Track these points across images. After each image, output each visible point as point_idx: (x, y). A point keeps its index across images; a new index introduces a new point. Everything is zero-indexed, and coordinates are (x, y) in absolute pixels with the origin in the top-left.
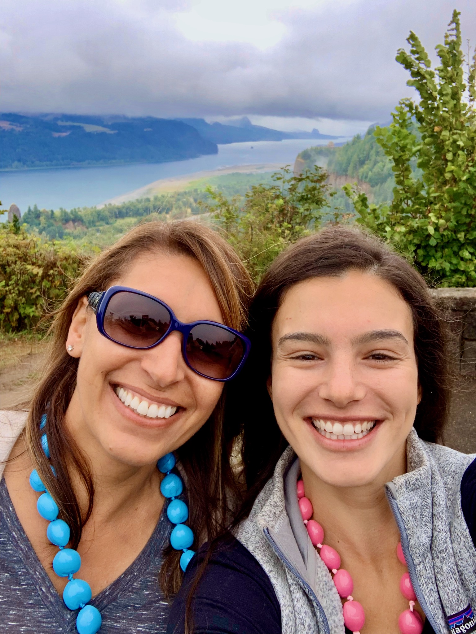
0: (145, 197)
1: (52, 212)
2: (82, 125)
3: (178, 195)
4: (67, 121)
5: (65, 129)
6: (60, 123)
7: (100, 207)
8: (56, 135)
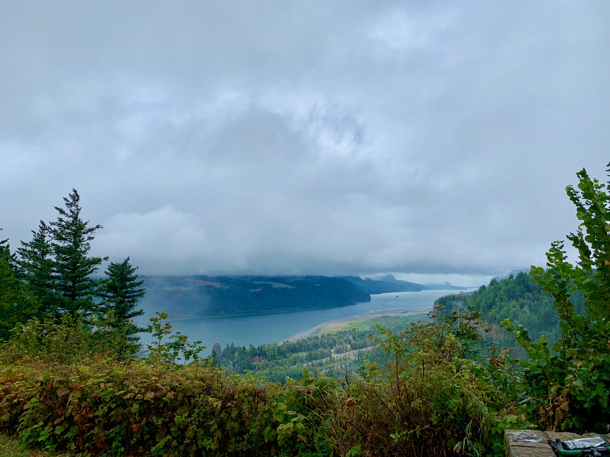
0: (314, 335)
1: (244, 348)
2: (270, 283)
3: (340, 333)
4: (260, 281)
5: (259, 286)
6: (255, 282)
7: (280, 344)
8: (252, 291)
